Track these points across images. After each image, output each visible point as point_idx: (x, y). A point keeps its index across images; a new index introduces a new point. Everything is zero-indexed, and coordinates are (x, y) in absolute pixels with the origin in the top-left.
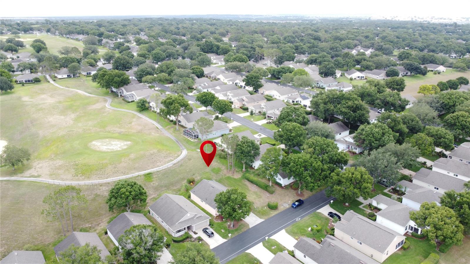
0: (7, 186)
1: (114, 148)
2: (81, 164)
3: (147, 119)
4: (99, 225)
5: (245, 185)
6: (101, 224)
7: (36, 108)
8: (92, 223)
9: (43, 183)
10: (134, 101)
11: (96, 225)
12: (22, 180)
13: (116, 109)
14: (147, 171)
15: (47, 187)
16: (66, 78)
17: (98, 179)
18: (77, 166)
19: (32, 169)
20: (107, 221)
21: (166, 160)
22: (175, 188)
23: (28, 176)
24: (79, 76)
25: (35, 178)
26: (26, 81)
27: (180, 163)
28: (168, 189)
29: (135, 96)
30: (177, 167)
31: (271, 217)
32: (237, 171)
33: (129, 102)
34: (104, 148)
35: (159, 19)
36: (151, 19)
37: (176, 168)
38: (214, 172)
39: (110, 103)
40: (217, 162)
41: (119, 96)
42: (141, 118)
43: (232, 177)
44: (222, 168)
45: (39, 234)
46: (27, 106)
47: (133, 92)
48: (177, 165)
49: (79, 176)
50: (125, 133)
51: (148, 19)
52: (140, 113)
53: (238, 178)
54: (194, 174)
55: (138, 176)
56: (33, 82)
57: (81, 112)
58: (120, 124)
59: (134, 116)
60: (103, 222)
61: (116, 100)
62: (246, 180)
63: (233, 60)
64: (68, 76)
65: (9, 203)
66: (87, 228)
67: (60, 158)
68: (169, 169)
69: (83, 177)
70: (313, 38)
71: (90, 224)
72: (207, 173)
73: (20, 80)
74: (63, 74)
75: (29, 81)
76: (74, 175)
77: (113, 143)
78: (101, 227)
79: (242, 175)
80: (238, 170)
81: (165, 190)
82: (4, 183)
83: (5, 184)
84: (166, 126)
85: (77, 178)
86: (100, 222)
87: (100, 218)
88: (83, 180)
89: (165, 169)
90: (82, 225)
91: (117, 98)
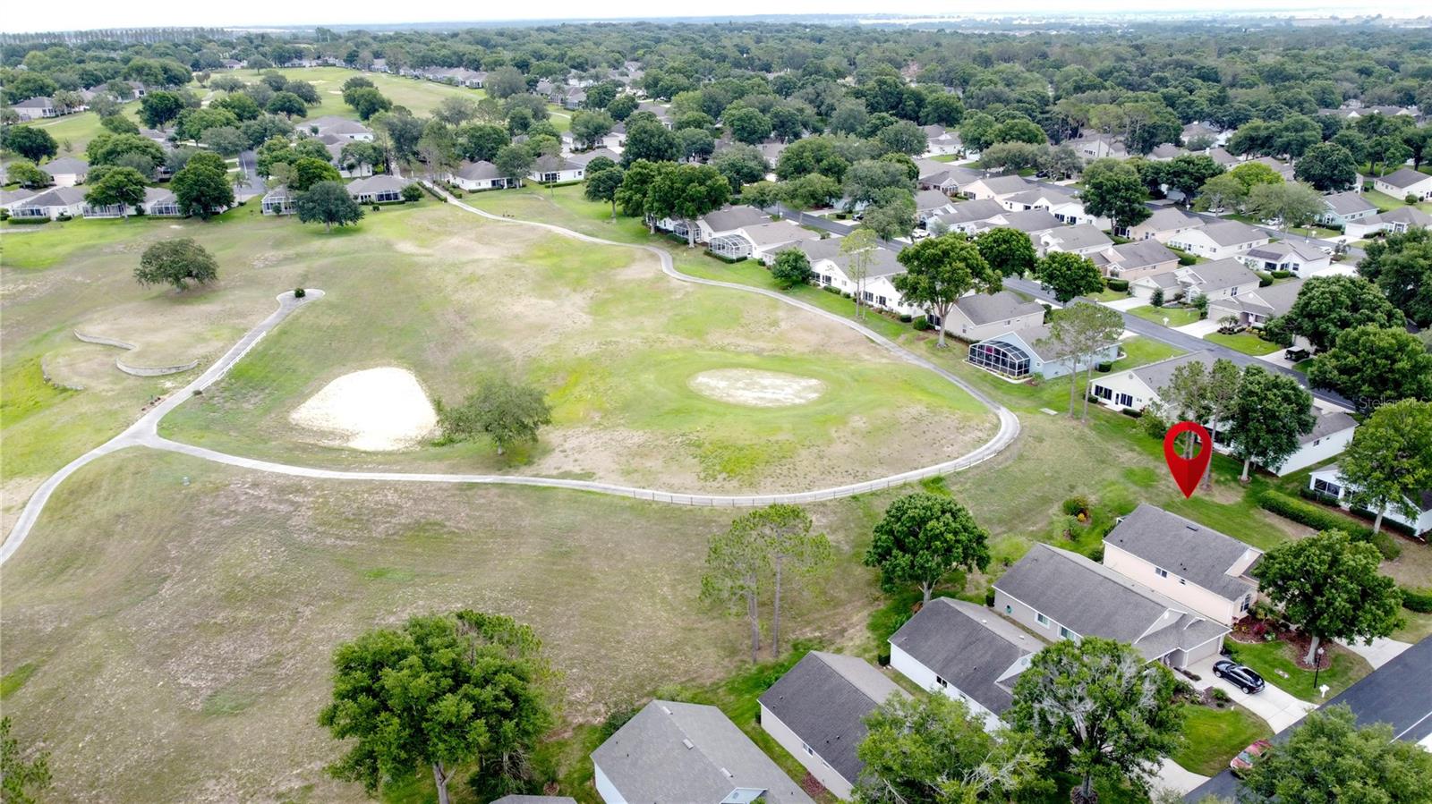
0: (504, 500)
1: (780, 397)
2: (711, 443)
3: (819, 312)
4: (846, 634)
5: (1271, 526)
6: (851, 631)
7: (457, 274)
8: (820, 628)
9: (615, 496)
10: (745, 258)
11: (835, 634)
12: (545, 485)
13: (701, 281)
14: (920, 471)
15: (632, 508)
16: (490, 190)
17: (781, 489)
18: (699, 447)
19: (554, 455)
20: (865, 623)
21: (967, 438)
22: (1031, 528)
23: (555, 472)
24: (524, 186)
25: (581, 479)
26: (381, 197)
27: (1014, 450)
28: (1010, 530)
29: (748, 242)
30: (1010, 462)
31: (1425, 635)
32: (1217, 482)
33: (732, 262)
34: (748, 397)
35: (635, 25)
36: (614, 25)
37: (1007, 464)
38: (1135, 483)
39: (671, 264)
40: (1132, 450)
41: (692, 245)
42: (798, 308)
43: (1207, 498)
44: (1158, 471)
45: (675, 653)
46: (427, 267)
47: (739, 232)
48: (1008, 454)
49: (720, 477)
50: (774, 353)
51: (605, 26)
52: (787, 294)
53: (1232, 502)
54: (1072, 488)
55: (905, 484)
56: (402, 199)
57: (599, 288)
58: (742, 326)
59: (775, 305)
60: (853, 626)
61: (683, 254)
62: (1267, 512)
63: (996, 136)
64: (494, 183)
65: (540, 554)
66: (810, 640)
67: (622, 421)
68: (986, 466)
69: (735, 483)
70: (1196, 73)
71: (815, 630)
72: (1113, 483)
73: (363, 194)
74: (478, 178)
75: (388, 197)
76: (702, 475)
77: (766, 382)
78: (852, 639)
79: (1243, 494)
80: (1222, 479)
81: (1005, 532)
82: (494, 491)
83: (500, 496)
84: (898, 335)
85: (715, 484)
86: (844, 625)
87: (838, 614)
88: (739, 490)
89: (976, 467)
90: (794, 632)
91: (683, 248)
